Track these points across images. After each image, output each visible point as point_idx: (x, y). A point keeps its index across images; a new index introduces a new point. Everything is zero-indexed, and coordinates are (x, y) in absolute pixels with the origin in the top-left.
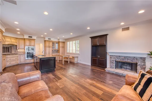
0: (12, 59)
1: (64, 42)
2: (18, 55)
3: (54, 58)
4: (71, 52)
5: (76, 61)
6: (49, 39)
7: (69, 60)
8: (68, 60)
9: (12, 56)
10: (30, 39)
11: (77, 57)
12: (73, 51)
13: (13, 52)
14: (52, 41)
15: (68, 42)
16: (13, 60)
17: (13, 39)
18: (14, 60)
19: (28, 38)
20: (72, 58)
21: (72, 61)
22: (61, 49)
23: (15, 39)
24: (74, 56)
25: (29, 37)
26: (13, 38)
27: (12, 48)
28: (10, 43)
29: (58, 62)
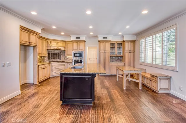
0: (57, 67)
1: (134, 42)
2: (64, 63)
3: (90, 76)
4: (149, 61)
5: (161, 87)
6: (104, 38)
7: (140, 81)
8: (137, 81)
9: (57, 64)
10: (78, 41)
11: (169, 78)
12: (154, 60)
13: (63, 59)
14: (110, 41)
15: (143, 40)
16: (58, 69)
17: (61, 43)
18: (60, 69)
19: (75, 39)
20: (149, 76)
21: (151, 84)
22: (127, 55)
23: (62, 42)
24: (156, 72)
25: (77, 38)
26: (61, 41)
27: (62, 54)
28: (56, 47)
29: (118, 80)
